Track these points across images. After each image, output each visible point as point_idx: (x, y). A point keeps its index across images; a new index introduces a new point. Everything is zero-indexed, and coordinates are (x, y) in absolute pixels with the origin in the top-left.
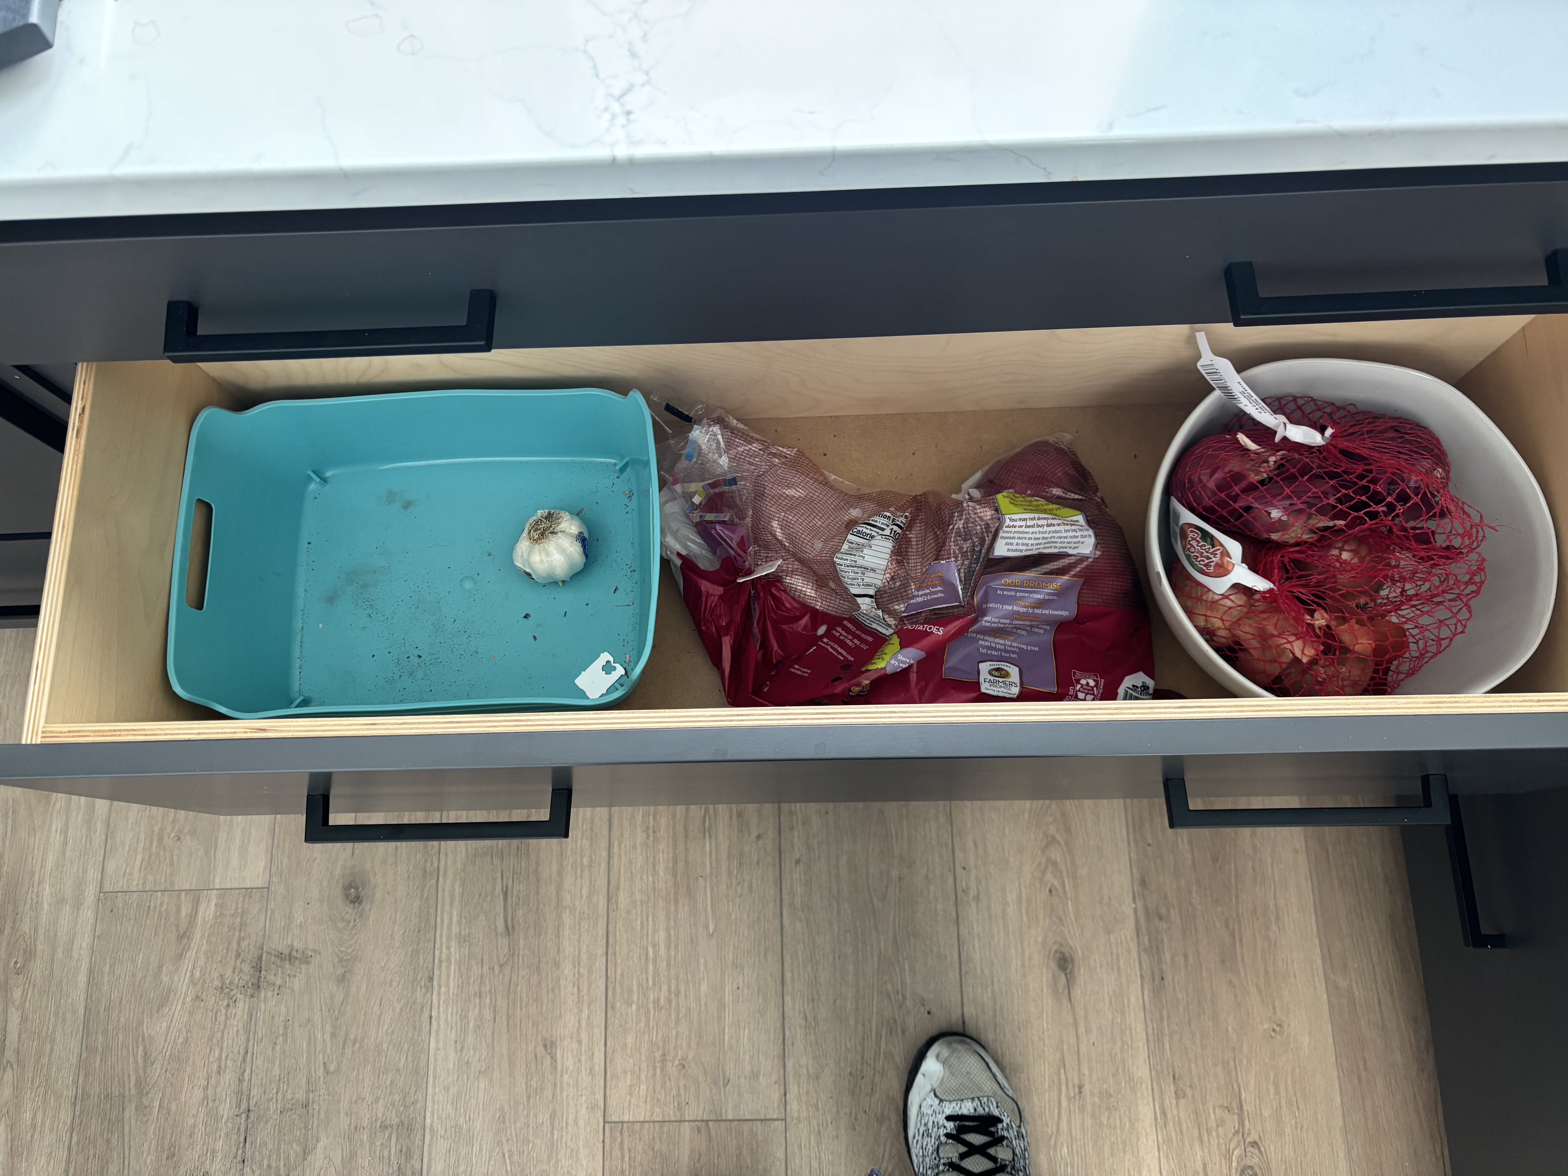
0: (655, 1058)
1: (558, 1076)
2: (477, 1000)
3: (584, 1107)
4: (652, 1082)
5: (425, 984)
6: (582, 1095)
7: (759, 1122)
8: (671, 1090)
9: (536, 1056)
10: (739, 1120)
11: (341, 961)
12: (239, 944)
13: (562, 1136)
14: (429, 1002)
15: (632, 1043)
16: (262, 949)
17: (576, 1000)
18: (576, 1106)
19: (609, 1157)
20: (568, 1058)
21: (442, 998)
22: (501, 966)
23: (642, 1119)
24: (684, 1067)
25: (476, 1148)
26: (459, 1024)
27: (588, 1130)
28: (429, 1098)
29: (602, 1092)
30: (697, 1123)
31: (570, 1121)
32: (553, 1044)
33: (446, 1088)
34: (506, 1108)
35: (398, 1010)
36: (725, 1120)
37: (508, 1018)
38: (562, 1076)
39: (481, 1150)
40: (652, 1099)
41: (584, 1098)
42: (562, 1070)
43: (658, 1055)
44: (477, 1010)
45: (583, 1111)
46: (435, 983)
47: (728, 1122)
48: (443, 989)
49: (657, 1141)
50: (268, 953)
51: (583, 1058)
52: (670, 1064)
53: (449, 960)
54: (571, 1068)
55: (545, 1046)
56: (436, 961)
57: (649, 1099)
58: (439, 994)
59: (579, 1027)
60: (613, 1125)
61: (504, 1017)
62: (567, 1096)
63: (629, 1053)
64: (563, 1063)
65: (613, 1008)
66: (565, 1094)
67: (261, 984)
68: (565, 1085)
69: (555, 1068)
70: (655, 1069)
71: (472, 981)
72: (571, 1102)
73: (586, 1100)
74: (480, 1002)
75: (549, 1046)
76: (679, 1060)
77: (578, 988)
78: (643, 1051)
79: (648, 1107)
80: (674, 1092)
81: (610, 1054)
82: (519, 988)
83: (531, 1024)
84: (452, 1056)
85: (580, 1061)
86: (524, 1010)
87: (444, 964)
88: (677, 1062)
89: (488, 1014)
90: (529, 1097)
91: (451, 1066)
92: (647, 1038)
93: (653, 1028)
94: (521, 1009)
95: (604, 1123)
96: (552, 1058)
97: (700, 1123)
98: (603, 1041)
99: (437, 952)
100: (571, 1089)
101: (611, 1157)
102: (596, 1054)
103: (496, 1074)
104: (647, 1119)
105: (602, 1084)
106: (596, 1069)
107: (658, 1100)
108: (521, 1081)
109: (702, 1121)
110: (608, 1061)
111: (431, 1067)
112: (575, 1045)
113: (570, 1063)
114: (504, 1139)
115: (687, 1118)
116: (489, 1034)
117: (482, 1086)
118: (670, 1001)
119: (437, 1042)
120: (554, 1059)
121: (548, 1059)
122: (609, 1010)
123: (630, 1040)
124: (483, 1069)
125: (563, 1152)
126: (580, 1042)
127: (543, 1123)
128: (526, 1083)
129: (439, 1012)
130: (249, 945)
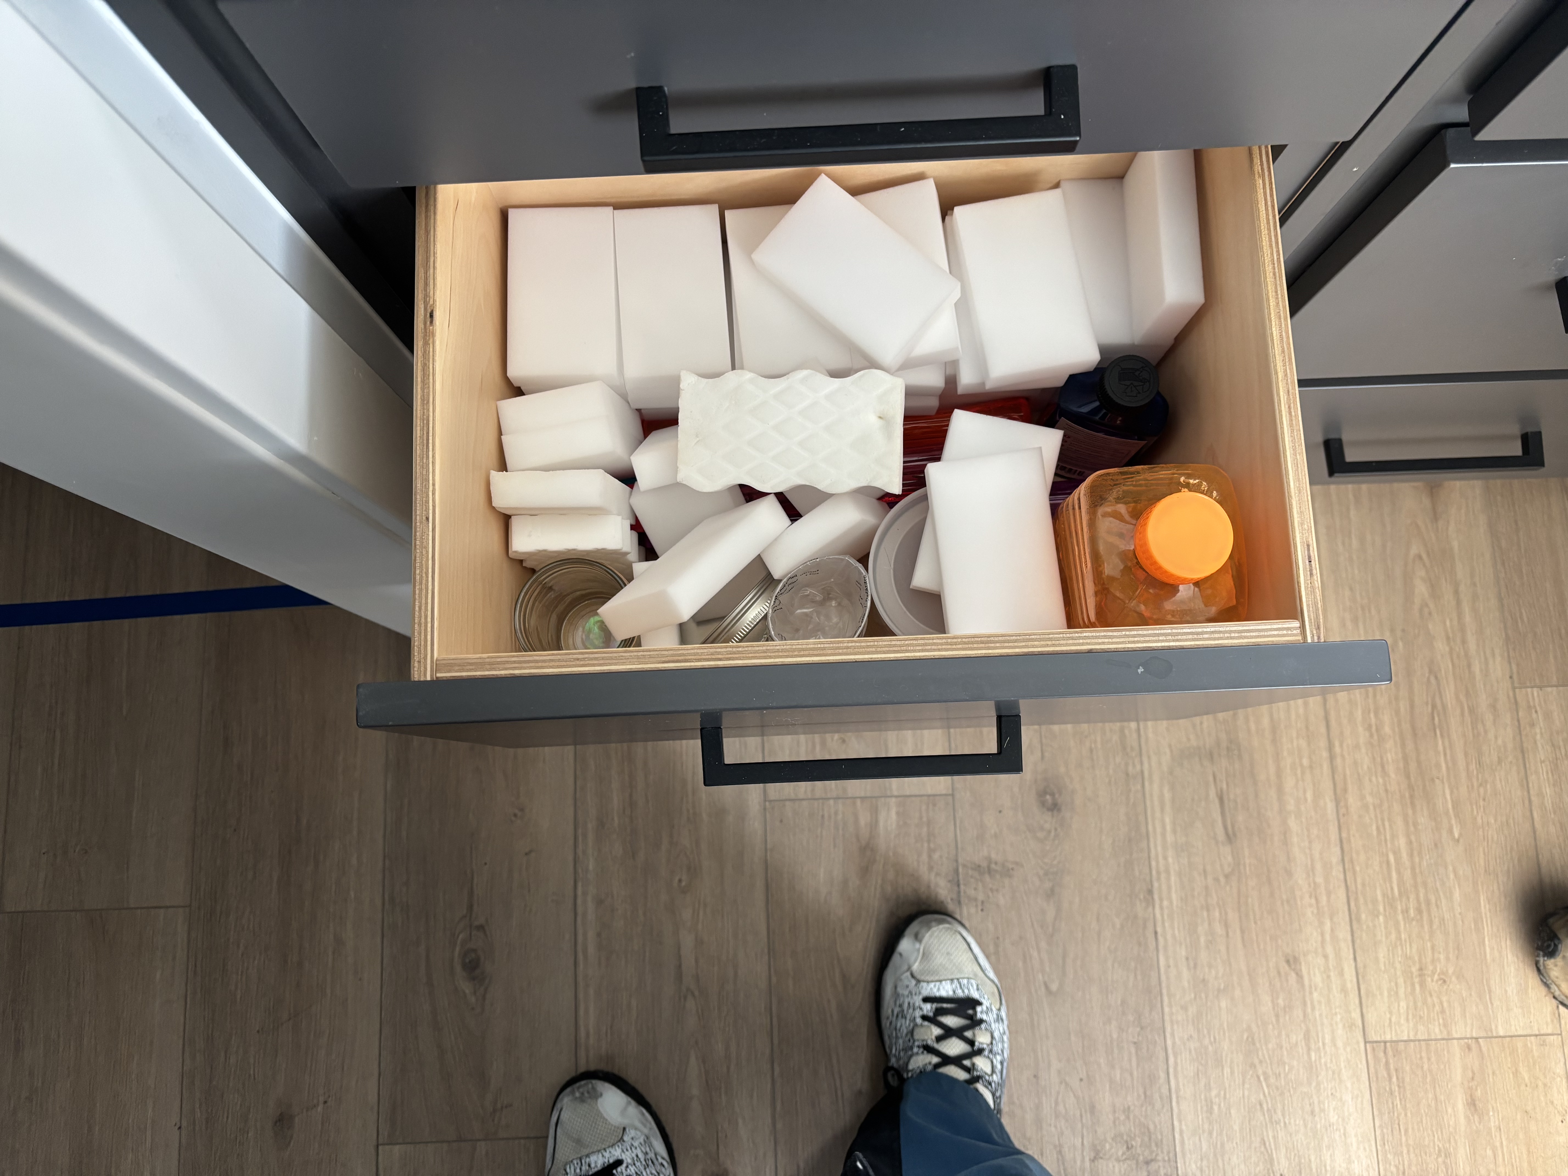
0: (1412, 973)
1: (1307, 994)
2: (1205, 914)
3: (1340, 1026)
4: (1411, 998)
5: (1144, 897)
6: (1336, 1014)
7: (1533, 1038)
8: (1434, 1005)
9: (1279, 973)
10: (1511, 1037)
11: (1046, 874)
12: (930, 857)
13: (1320, 1058)
14: (1152, 916)
15: (1384, 957)
16: (957, 861)
17: (1315, 911)
18: (1331, 1025)
19: (1375, 1079)
20: (1314, 974)
21: (1166, 912)
22: (1227, 876)
23: (1405, 1038)
24: (1445, 981)
25: (1227, 1070)
26: (1188, 940)
27: (1348, 1049)
28: (1167, 1018)
29: (1358, 1010)
30: (1466, 1041)
31: (1327, 1041)
32: (1296, 960)
33: (1185, 1008)
34: (1254, 1028)
35: (1118, 926)
36: (1496, 1037)
37: (1242, 932)
38: (1311, 993)
39: (1232, 1073)
40: (1414, 1016)
41: (1339, 1017)
42: (1310, 987)
43: (1414, 969)
44: (1206, 925)
45: (1340, 1031)
46: (1156, 897)
47: (1500, 1039)
48: (1165, 903)
49: (1425, 1060)
50: (964, 866)
51: (1332, 974)
52: (1429, 979)
53: (1167, 872)
54: (1320, 985)
55: (1288, 962)
56: (1154, 872)
57: (1410, 1017)
58: (1161, 908)
59: (1323, 942)
60: (1375, 1045)
61: (1238, 932)
62: (1321, 1015)
63: (1383, 968)
64: (1310, 980)
65: (1359, 920)
66: (1317, 1014)
67: (962, 899)
68: (1316, 1003)
69: (1303, 985)
70: (1413, 985)
71: (1196, 893)
72: (1325, 1021)
73: (1341, 1019)
74: (1208, 915)
75: (1292, 961)
76: (1439, 975)
77: (1317, 899)
78: (1398, 966)
79: (1411, 1025)
80: (1437, 1008)
81: (1362, 970)
82: (1250, 900)
83: (1268, 938)
84: (1185, 974)
85: (1329, 977)
86: (1259, 923)
87: (1163, 876)
88: (1436, 977)
89: (1219, 930)
90: (1277, 1016)
91: (1186, 984)
92: (1400, 952)
93: (1405, 941)
94: (1255, 923)
95: (1366, 1043)
96: (1297, 974)
97: (1470, 1041)
98: (1352, 956)
99: (1153, 864)
100: (1323, 1007)
101: (1377, 1078)
102: (1346, 969)
103: (1238, 993)
104: (1412, 1038)
105: (1357, 1001)
106: (1349, 985)
107: (1421, 1017)
108: (1266, 999)
109: (1472, 1038)
110: (1360, 977)
111: (1164, 985)
112: (1320, 961)
113: (1318, 979)
114: (1256, 1061)
115: (1455, 1036)
116: (1223, 949)
117: (1223, 1004)
118: (1419, 911)
119: (1167, 959)
120: (1299, 976)
121: (1293, 975)
122: (1354, 923)
123: (1382, 953)
124: (1222, 987)
125: (1323, 1073)
126: (1326, 957)
127: (1297, 1043)
128: (1273, 1002)
129: (1164, 927)
130: (941, 857)
